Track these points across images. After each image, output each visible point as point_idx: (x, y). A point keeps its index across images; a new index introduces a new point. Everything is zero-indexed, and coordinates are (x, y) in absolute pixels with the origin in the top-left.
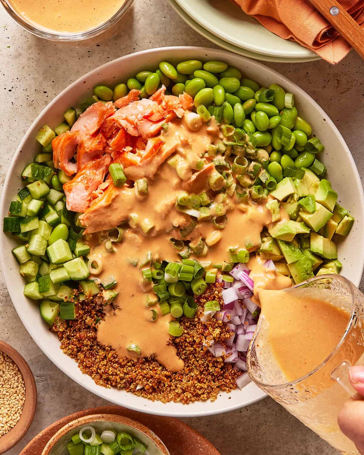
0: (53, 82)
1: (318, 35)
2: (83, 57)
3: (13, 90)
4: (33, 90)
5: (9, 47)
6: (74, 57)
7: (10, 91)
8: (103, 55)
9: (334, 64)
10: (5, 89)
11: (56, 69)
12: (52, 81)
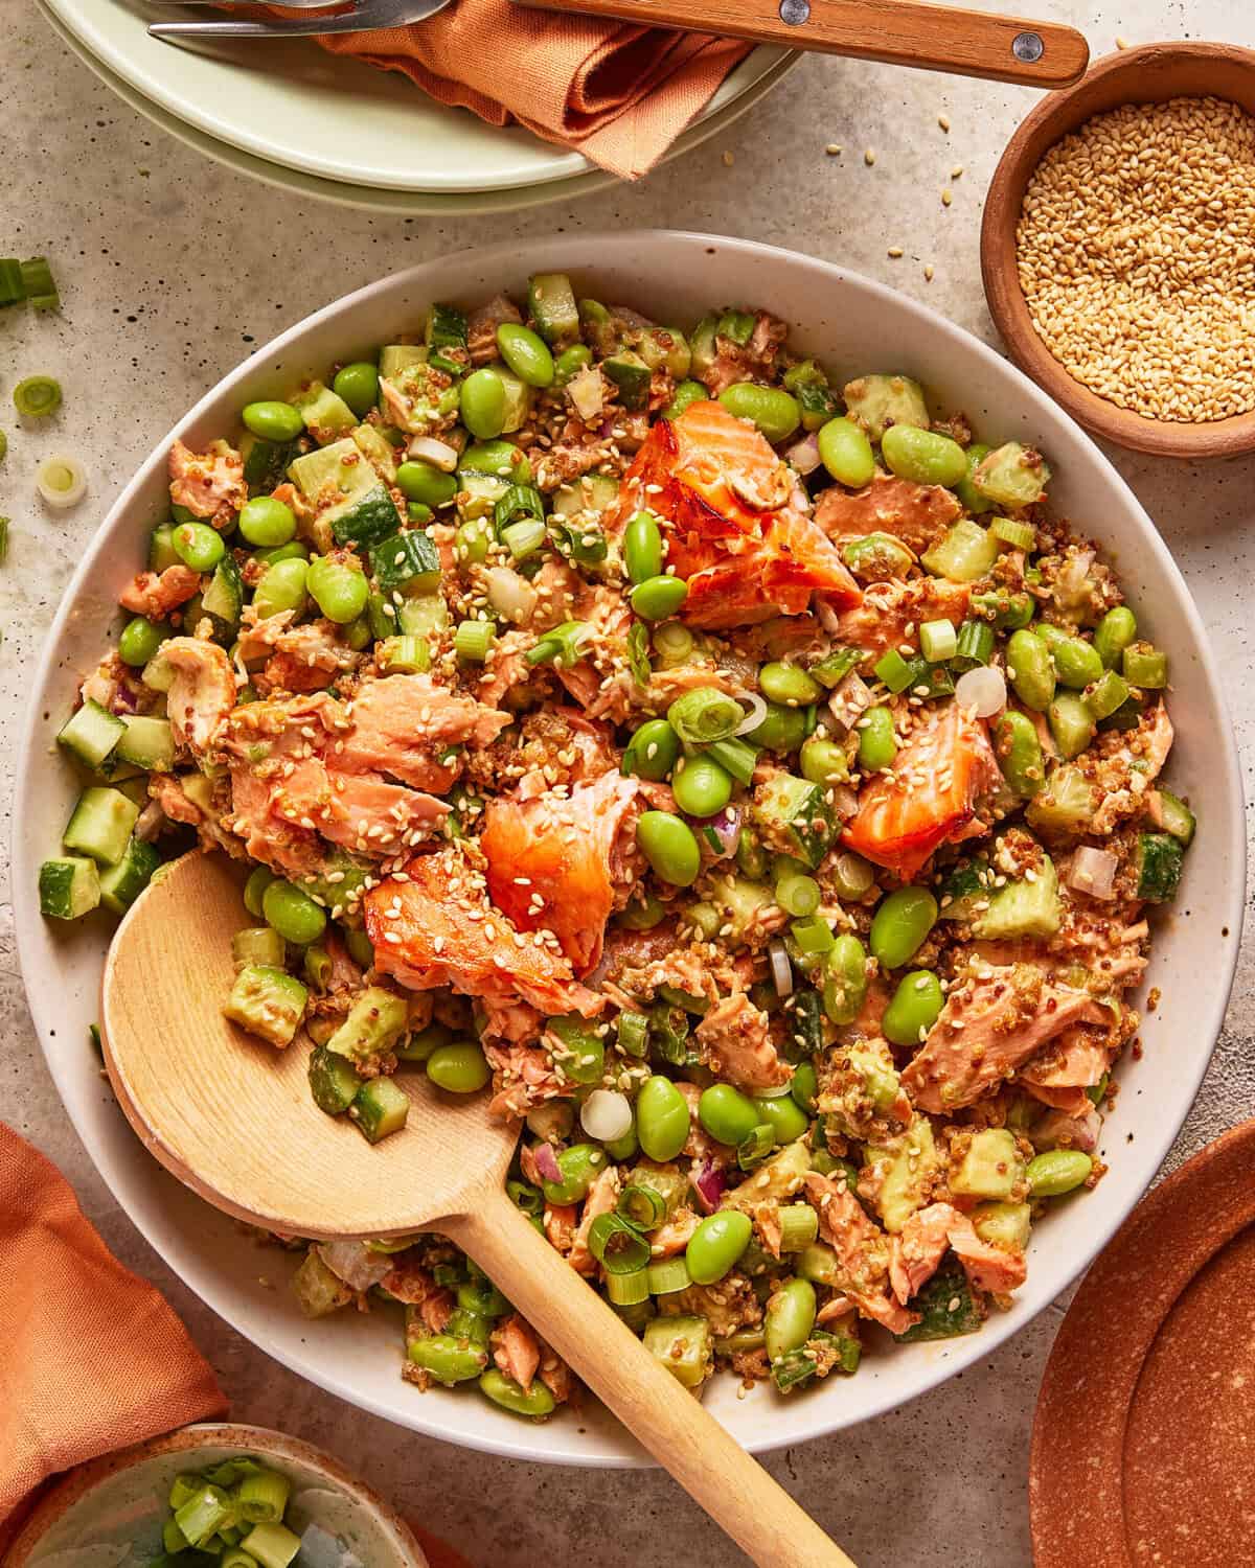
0: (279, 307)
1: (573, 86)
2: (386, 236)
3: (142, 319)
4: (209, 327)
5: (146, 174)
6: (357, 233)
7: (132, 319)
8: (456, 238)
9: (632, 177)
10: (116, 311)
11: (294, 268)
12: (273, 305)
